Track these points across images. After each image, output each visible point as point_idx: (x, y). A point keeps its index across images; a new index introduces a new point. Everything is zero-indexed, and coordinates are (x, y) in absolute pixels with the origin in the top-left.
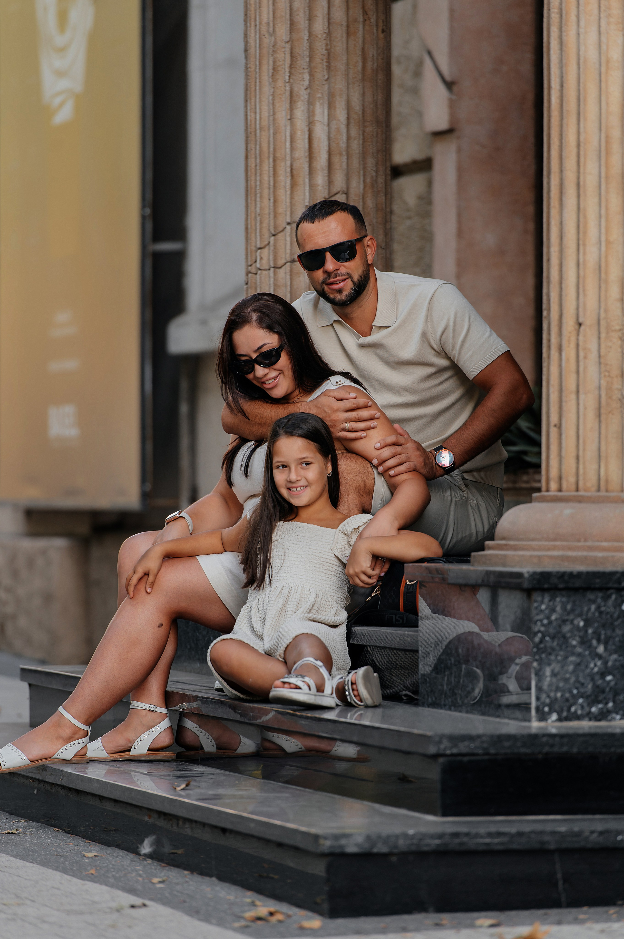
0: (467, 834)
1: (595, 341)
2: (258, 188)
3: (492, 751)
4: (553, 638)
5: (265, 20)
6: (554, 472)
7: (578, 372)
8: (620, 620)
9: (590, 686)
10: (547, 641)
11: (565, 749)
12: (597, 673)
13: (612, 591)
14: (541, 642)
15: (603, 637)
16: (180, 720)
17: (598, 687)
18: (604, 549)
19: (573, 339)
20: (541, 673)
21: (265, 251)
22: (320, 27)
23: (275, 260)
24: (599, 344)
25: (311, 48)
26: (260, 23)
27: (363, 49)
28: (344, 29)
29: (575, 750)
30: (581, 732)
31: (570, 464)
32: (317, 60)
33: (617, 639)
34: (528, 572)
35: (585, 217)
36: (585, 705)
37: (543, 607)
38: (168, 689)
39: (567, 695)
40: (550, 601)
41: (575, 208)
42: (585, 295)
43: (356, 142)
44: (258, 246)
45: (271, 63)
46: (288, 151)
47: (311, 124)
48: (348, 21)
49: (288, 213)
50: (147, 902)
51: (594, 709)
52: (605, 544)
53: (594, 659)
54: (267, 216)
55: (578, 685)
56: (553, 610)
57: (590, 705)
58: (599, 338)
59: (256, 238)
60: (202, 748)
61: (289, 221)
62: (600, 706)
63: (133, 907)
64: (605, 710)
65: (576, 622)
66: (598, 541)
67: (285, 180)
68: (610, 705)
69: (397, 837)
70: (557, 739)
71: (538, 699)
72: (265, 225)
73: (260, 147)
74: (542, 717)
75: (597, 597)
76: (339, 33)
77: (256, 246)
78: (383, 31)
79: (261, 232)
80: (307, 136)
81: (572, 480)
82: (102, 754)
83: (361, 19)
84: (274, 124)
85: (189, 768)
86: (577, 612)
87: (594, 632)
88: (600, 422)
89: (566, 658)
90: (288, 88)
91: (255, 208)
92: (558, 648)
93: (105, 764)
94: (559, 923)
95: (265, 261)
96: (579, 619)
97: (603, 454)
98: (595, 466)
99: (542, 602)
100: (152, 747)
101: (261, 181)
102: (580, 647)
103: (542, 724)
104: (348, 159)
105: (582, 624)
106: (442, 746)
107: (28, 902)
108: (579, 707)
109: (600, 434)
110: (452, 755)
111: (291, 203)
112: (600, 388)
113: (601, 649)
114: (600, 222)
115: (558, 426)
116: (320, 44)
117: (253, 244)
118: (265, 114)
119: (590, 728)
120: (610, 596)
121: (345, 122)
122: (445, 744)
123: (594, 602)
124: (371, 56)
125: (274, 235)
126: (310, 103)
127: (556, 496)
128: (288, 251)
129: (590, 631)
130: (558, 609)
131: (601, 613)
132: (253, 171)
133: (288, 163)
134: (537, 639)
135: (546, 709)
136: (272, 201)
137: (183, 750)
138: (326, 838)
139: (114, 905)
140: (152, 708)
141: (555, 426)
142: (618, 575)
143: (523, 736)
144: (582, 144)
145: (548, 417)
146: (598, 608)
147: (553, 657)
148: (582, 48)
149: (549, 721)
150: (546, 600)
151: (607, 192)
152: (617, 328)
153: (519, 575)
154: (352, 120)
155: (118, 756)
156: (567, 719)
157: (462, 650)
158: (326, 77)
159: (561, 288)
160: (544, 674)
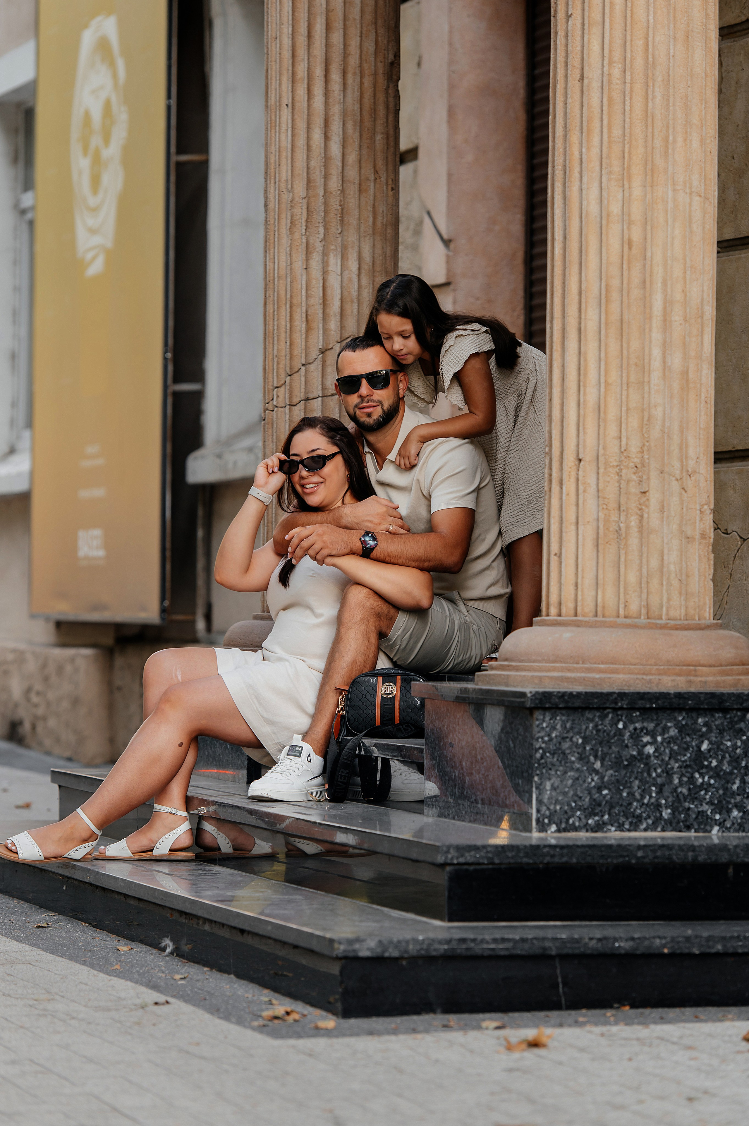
0: (474, 940)
1: (594, 476)
2: (275, 331)
3: (497, 861)
4: (553, 754)
5: (284, 178)
6: (554, 598)
7: (577, 505)
8: (616, 738)
9: (587, 800)
10: (547, 757)
11: (565, 859)
12: (594, 787)
13: (608, 710)
14: (542, 758)
15: (600, 753)
16: (199, 823)
17: (594, 800)
18: (601, 671)
19: (573, 473)
20: (541, 787)
21: (282, 389)
22: (334, 184)
23: (291, 398)
24: (598, 479)
25: (326, 204)
26: (279, 181)
27: (374, 205)
28: (357, 186)
29: (574, 860)
30: (579, 843)
31: (569, 591)
32: (332, 215)
33: (613, 756)
34: (531, 692)
35: (586, 360)
36: (582, 817)
37: (544, 725)
38: (188, 794)
39: (566, 808)
40: (550, 719)
41: (576, 351)
42: (585, 433)
43: (366, 290)
44: (275, 385)
45: (289, 217)
46: (304, 298)
47: (325, 273)
48: (360, 180)
49: (303, 355)
50: (170, 999)
51: (590, 821)
52: (602, 666)
53: (591, 775)
54: (284, 358)
55: (576, 798)
56: (554, 728)
57: (587, 818)
58: (598, 473)
59: (273, 378)
60: (219, 849)
61: (304, 362)
62: (597, 818)
63: (156, 1003)
64: (601, 822)
65: (574, 739)
66: (595, 663)
67: (300, 325)
68: (606, 817)
69: (407, 942)
70: (558, 850)
71: (538, 811)
72: (281, 366)
73: (278, 294)
74: (542, 828)
75: (595, 716)
76: (352, 190)
77: (273, 385)
78: (392, 189)
79: (277, 372)
80: (321, 285)
81: (571, 605)
82: (127, 853)
83: (373, 178)
84: (291, 273)
85: (207, 868)
86: (576, 730)
87: (592, 749)
88: (598, 551)
89: (565, 772)
90: (304, 241)
91: (273, 350)
92: (558, 763)
93: (129, 863)
94: (561, 1025)
95: (281, 399)
96: (578, 737)
97: (600, 582)
98: (593, 593)
99: (544, 721)
100: (173, 848)
101: (278, 326)
102: (578, 764)
103: (542, 835)
104: (358, 306)
105: (580, 741)
106: (450, 856)
107: (57, 997)
108: (577, 819)
109: (597, 563)
110: (458, 864)
111: (306, 346)
112: (598, 520)
113: (598, 765)
114: (600, 364)
115: (558, 555)
116: (335, 200)
117: (271, 384)
118: (283, 264)
119: (587, 839)
120: (607, 716)
121: (356, 272)
122: (453, 853)
123: (592, 720)
124: (381, 211)
125: (290, 375)
126: (325, 254)
127: (556, 620)
128: (303, 390)
129: (588, 748)
130: (558, 727)
131: (598, 731)
132: (271, 316)
133: (304, 309)
134: (538, 755)
135: (546, 821)
136: (288, 344)
137: (202, 850)
138: (340, 943)
139: (138, 1001)
140: (174, 811)
141: (556, 555)
142: (616, 695)
143: (525, 846)
144: (583, 292)
145: (549, 546)
146: (596, 726)
147: (553, 772)
148: (585, 203)
149: (549, 832)
150: (547, 718)
151: (607, 336)
152: (615, 464)
153: (523, 695)
154: (363, 271)
155: (142, 856)
156: (565, 830)
157: (466, 763)
158: (340, 231)
159: (562, 426)
160: (545, 787)
